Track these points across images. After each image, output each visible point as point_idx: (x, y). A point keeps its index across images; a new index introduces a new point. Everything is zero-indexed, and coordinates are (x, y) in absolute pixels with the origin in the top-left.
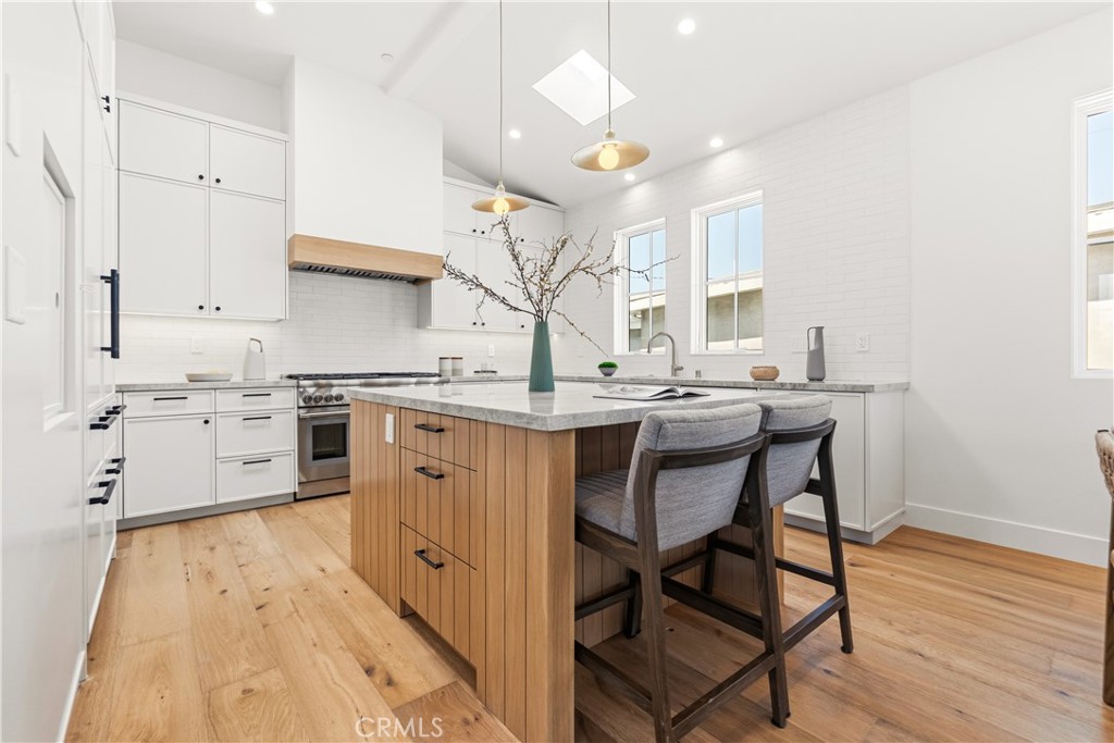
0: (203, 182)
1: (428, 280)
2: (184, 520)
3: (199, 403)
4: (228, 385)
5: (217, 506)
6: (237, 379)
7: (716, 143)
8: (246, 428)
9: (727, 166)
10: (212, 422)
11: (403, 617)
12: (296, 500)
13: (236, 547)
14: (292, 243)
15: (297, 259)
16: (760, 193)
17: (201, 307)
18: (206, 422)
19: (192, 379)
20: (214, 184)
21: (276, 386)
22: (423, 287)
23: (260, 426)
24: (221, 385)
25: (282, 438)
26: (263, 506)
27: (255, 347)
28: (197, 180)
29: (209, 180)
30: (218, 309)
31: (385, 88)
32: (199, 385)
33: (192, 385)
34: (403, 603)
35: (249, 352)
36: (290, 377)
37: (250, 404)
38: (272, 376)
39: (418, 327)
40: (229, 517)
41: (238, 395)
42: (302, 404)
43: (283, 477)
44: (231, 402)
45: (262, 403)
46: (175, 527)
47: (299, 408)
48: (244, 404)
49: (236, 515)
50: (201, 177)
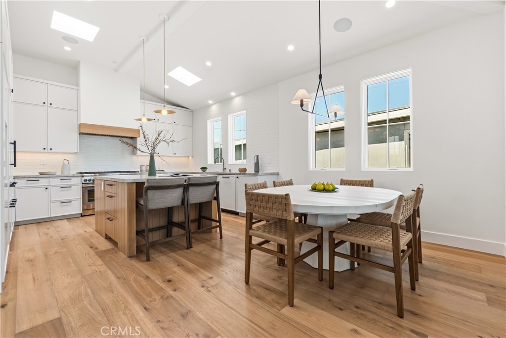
0: (45, 105)
1: (136, 138)
2: (38, 222)
3: (43, 182)
4: (55, 176)
5: (51, 218)
6: (59, 173)
7: (233, 94)
8: (61, 191)
9: (237, 101)
10: (49, 188)
11: (106, 239)
12: (82, 216)
13: (57, 228)
14: (81, 126)
15: (81, 132)
16: (245, 111)
17: (44, 149)
18: (47, 188)
19: (41, 174)
20: (49, 105)
21: (74, 176)
22: (134, 139)
23: (66, 190)
24: (52, 176)
25: (76, 194)
26: (69, 218)
27: (66, 162)
28: (43, 104)
29: (47, 104)
30: (51, 149)
31: (116, 71)
32: (44, 176)
33: (41, 176)
34: (106, 235)
35: (64, 164)
36: (80, 173)
37: (63, 182)
38: (73, 172)
39: (133, 154)
40: (55, 221)
41: (58, 179)
42: (84, 182)
43: (77, 208)
44: (56, 182)
45: (68, 182)
46: (35, 224)
47: (82, 183)
48: (61, 182)
49: (58, 221)
50: (44, 103)
